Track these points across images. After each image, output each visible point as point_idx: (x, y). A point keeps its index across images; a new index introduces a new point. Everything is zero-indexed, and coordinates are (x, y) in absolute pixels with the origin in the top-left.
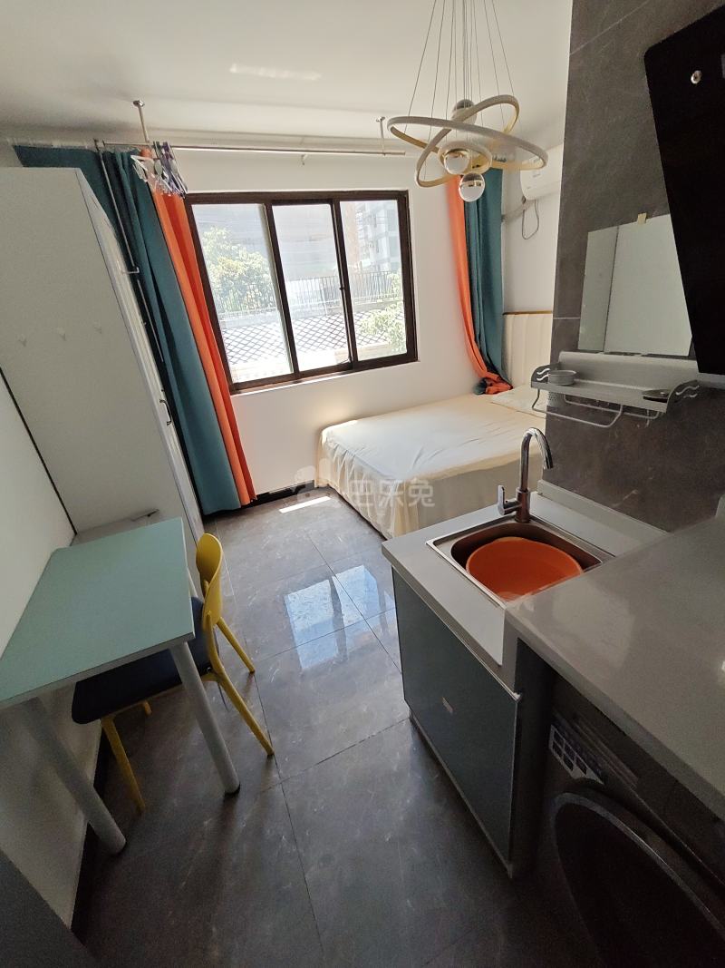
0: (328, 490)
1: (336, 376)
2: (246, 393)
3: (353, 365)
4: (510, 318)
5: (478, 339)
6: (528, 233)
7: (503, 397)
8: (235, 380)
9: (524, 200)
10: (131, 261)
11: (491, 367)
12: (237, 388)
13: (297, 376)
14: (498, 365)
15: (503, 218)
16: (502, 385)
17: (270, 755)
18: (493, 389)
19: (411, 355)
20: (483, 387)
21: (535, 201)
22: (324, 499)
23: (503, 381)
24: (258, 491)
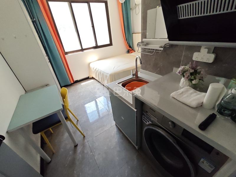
0: (93, 78)
1: (92, 50)
2: (69, 55)
3: (97, 47)
4: (134, 34)
5: (127, 40)
6: (137, 13)
7: (133, 54)
8: (66, 51)
9: (136, 5)
10: (32, 17)
11: (130, 47)
12: (67, 53)
13: (82, 50)
14: (132, 46)
15: (131, 9)
16: (133, 51)
17: (84, 137)
18: (131, 52)
19: (111, 44)
20: (128, 52)
21: (138, 5)
22: (92, 80)
23: (133, 50)
24: (75, 80)
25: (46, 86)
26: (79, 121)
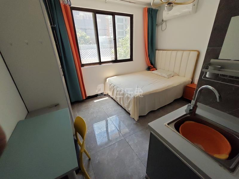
0: (108, 95)
1: (111, 64)
2: (85, 67)
3: (116, 61)
5: (149, 56)
6: (163, 29)
7: (154, 72)
9: (163, 20)
11: (152, 64)
12: (83, 65)
13: (100, 63)
15: (157, 25)
19: (131, 59)
20: (149, 69)
21: (166, 21)
22: (106, 98)
23: (155, 68)
25: (56, 106)
26: (91, 159)
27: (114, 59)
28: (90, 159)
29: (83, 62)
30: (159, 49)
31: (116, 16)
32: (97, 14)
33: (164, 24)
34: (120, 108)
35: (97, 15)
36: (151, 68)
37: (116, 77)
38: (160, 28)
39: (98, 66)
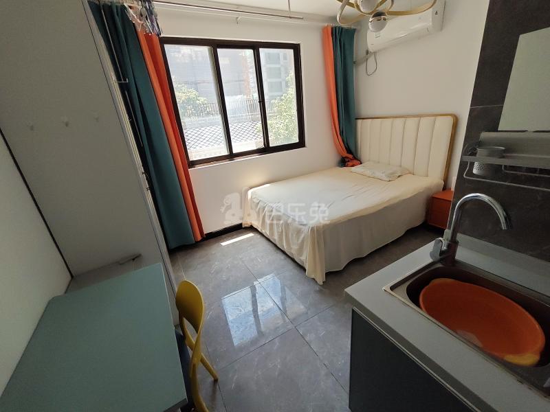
0: (251, 229)
1: (256, 156)
2: (198, 167)
3: (266, 149)
4: (359, 121)
5: (342, 133)
6: (370, 72)
7: (357, 169)
9: (367, 52)
11: (349, 151)
12: (193, 164)
13: (232, 156)
14: (353, 149)
15: (354, 63)
16: (355, 162)
18: (350, 163)
19: (301, 144)
20: (343, 162)
21: (375, 53)
23: (356, 159)
25: (134, 259)
26: (219, 380)
27: (261, 145)
28: (216, 381)
29: (193, 156)
30: (362, 117)
31: (261, 50)
32: (218, 49)
33: (371, 60)
34: (283, 257)
35: (219, 51)
36: (349, 161)
37: (268, 185)
38: (362, 68)
39: (227, 162)
